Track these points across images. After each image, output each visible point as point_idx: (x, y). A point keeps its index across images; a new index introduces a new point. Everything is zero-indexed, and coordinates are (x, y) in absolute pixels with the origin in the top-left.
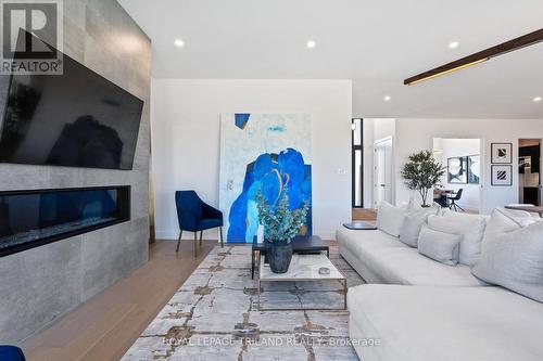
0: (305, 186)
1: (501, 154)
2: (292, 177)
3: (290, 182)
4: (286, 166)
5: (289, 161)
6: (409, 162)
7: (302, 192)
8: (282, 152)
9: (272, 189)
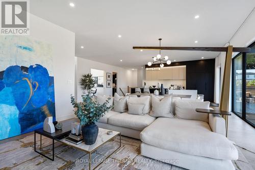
0: (50, 90)
1: (109, 77)
2: (40, 84)
3: (39, 88)
4: (35, 77)
5: (38, 73)
6: (83, 78)
7: (48, 94)
8: (31, 67)
9: (24, 93)
